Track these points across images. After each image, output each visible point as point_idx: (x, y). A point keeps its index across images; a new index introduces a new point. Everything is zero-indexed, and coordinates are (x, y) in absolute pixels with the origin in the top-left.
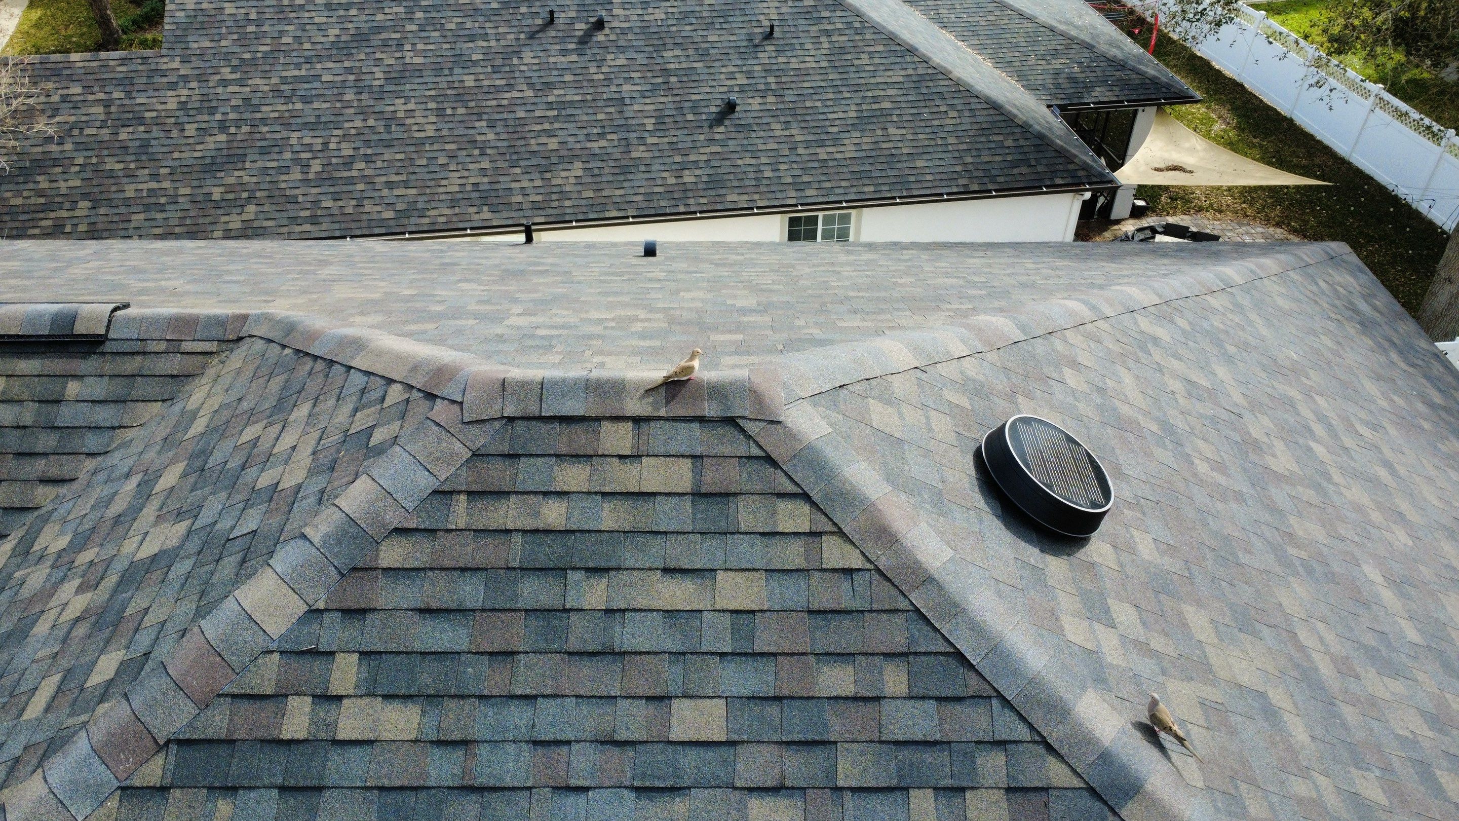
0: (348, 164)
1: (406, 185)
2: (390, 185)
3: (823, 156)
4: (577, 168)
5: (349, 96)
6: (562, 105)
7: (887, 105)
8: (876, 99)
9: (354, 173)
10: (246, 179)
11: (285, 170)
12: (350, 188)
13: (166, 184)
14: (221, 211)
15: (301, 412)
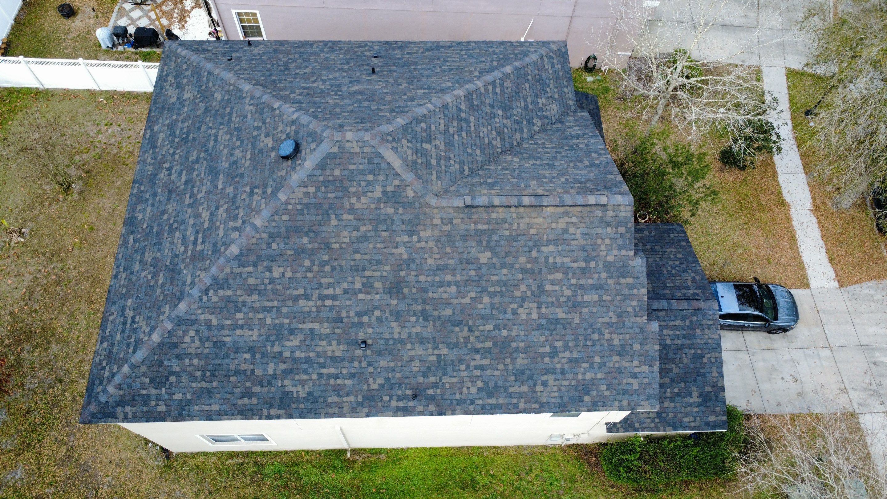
15: (410, 158)
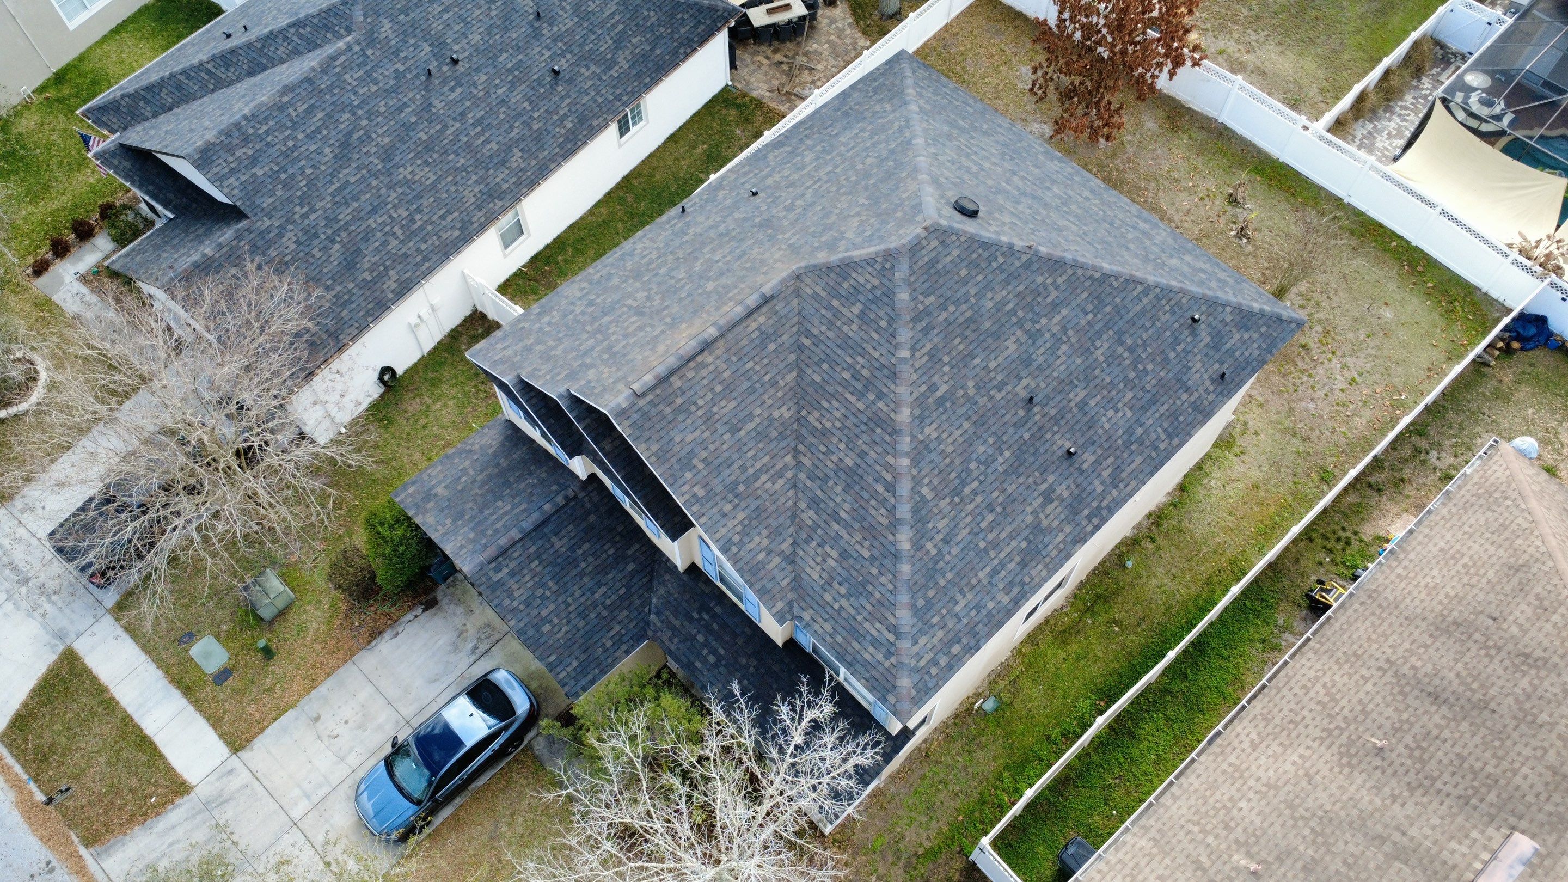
0: (412, 220)
1: (449, 212)
2: (442, 217)
3: (616, 75)
4: (517, 153)
5: (374, 183)
6: (478, 122)
7: (621, 27)
8: (614, 27)
9: (420, 223)
10: (373, 260)
11: (385, 243)
12: (425, 232)
13: (339, 288)
14: (379, 284)
15: (854, 275)
